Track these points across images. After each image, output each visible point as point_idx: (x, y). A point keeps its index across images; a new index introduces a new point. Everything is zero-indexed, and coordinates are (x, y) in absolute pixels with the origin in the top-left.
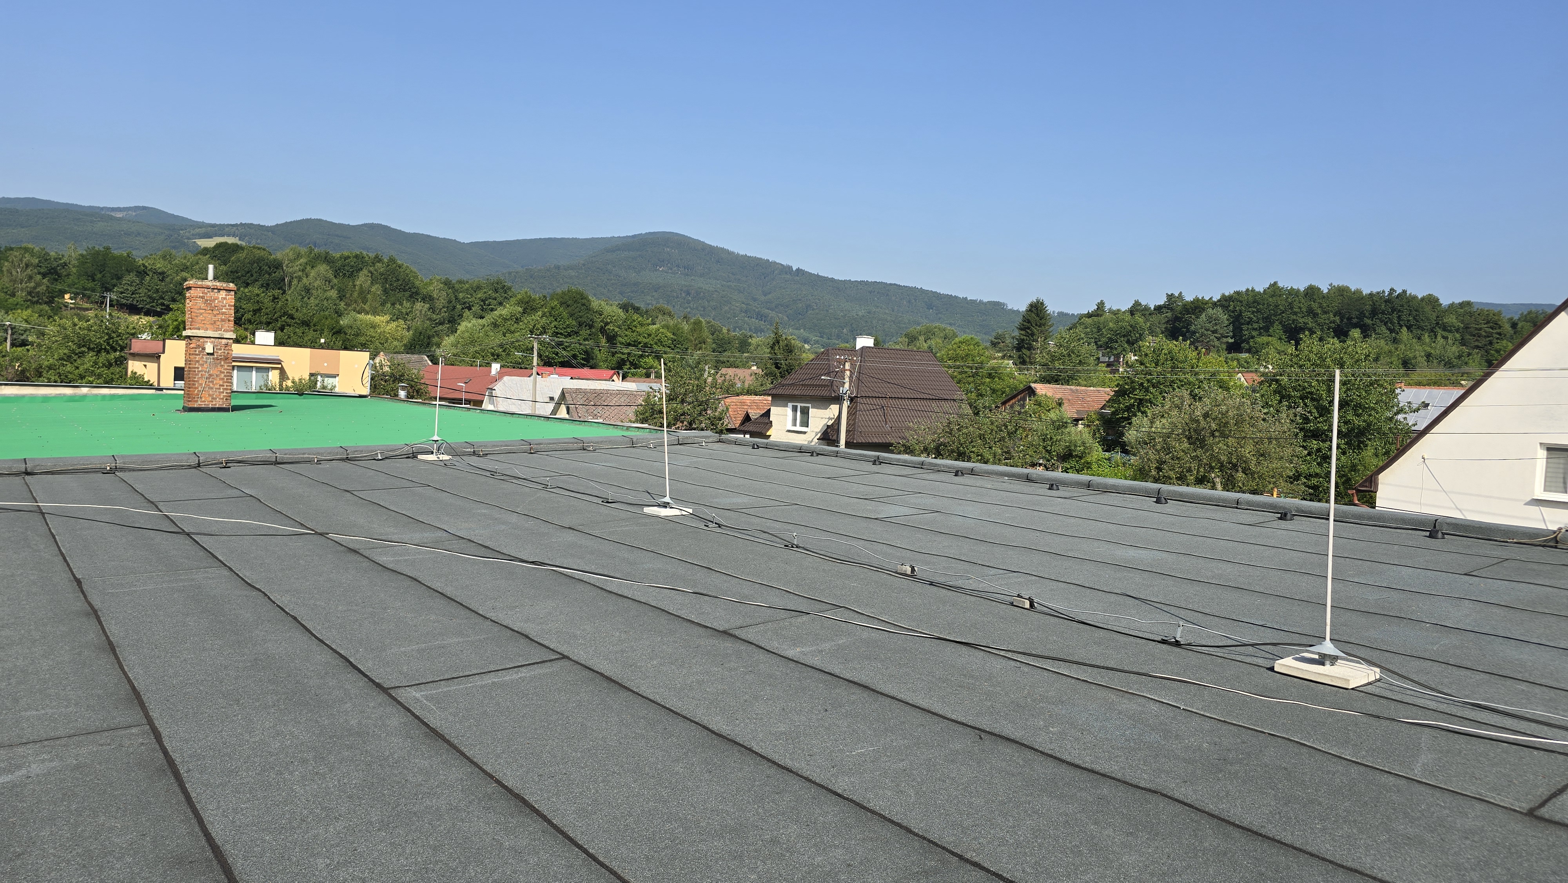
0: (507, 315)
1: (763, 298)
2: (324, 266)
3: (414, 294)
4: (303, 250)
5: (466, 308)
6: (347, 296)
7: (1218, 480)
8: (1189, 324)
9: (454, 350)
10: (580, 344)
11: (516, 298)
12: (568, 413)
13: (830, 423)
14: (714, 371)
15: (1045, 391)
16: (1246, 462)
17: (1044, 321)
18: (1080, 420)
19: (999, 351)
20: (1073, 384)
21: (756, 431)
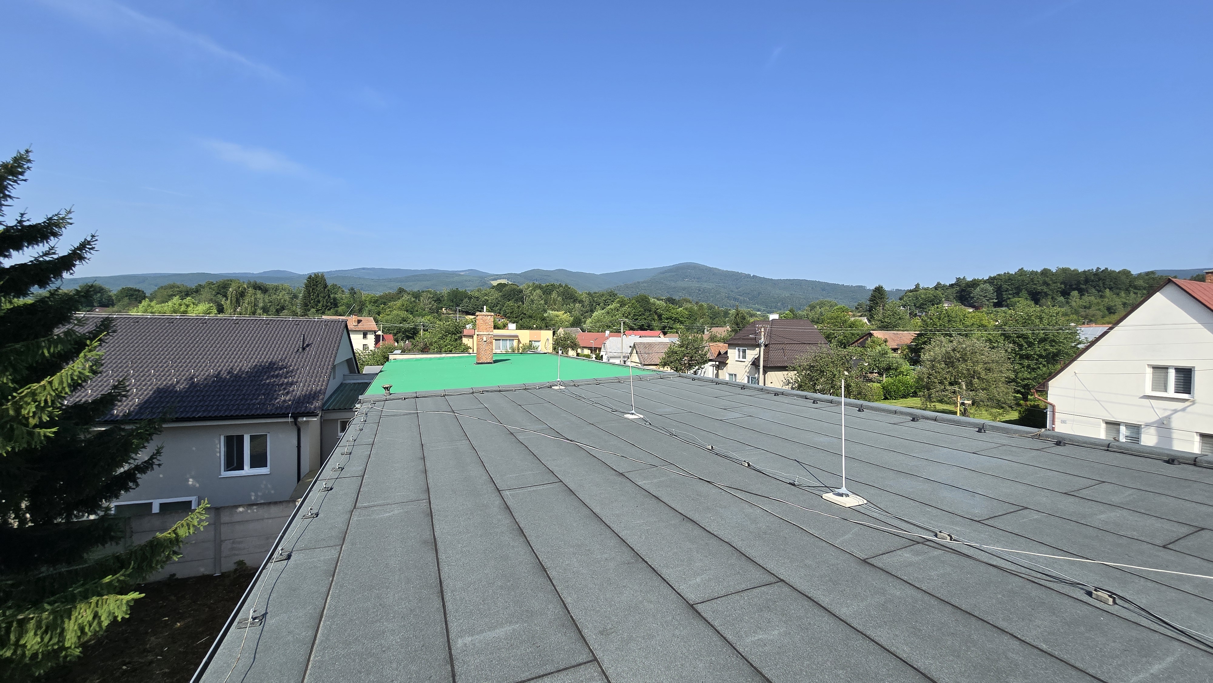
0: (613, 308)
1: (736, 290)
2: (539, 290)
3: (575, 300)
4: (531, 284)
5: (598, 304)
6: (548, 302)
7: (963, 383)
8: (970, 293)
9: (591, 325)
10: (645, 319)
11: (618, 299)
12: (637, 353)
13: (756, 357)
14: (709, 329)
15: (878, 334)
16: (979, 374)
17: (883, 296)
18: (897, 349)
19: (859, 312)
20: (896, 330)
21: (721, 361)
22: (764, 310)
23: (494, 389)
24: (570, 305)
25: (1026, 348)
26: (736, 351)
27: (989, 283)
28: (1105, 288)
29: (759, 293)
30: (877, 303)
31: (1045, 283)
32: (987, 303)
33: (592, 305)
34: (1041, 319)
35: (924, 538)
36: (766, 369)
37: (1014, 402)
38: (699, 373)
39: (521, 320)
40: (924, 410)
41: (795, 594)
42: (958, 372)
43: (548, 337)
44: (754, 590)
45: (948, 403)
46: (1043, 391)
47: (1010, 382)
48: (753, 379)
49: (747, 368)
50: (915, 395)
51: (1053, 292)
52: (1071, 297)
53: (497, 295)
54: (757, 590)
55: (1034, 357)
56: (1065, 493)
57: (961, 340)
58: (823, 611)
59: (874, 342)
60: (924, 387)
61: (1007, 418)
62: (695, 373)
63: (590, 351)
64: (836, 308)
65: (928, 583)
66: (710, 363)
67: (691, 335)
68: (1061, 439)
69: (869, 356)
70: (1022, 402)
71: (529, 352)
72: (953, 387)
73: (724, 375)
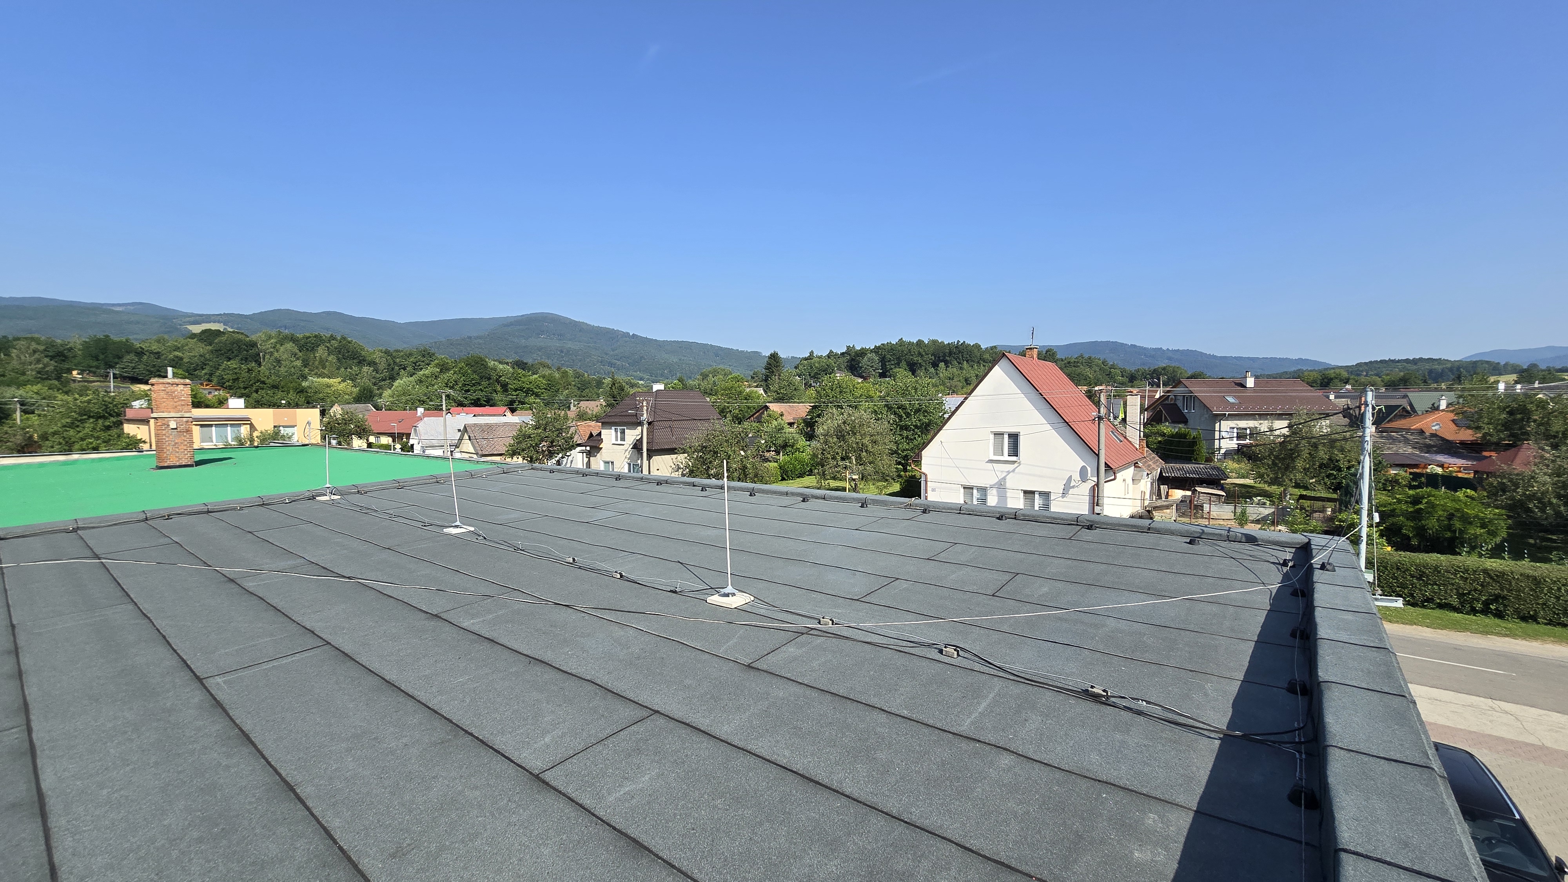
0: (428, 374)
1: (612, 353)
2: (291, 343)
3: (362, 361)
4: (273, 333)
5: (403, 368)
6: (310, 364)
7: (853, 457)
8: (859, 363)
9: (391, 399)
10: (482, 391)
11: (436, 361)
12: (470, 439)
13: (638, 438)
14: (576, 403)
15: (775, 407)
16: (867, 446)
17: (778, 364)
18: (793, 423)
19: (755, 382)
20: (791, 402)
21: (593, 445)
22: (648, 379)
23: (195, 509)
24: (351, 368)
25: (905, 419)
26: (613, 431)
27: (875, 352)
28: (964, 360)
29: (642, 358)
30: (773, 372)
31: (920, 354)
32: (874, 373)
33: (393, 369)
34: (916, 389)
35: (808, 627)
36: (651, 453)
37: (895, 474)
38: (564, 463)
39: (257, 392)
40: (818, 489)
41: (672, 724)
42: (848, 446)
43: (309, 419)
44: (621, 733)
45: (841, 480)
46: (918, 462)
47: (892, 454)
48: (635, 467)
49: (627, 453)
50: (811, 473)
51: (926, 364)
52: (939, 369)
53: (202, 349)
54: (625, 732)
55: (911, 428)
56: (928, 559)
57: (850, 412)
58: (701, 735)
59: (770, 416)
60: (818, 464)
61: (891, 490)
62: (559, 463)
63: (390, 439)
64: (730, 377)
65: (810, 675)
66: (579, 449)
67: (551, 412)
68: (926, 507)
69: (766, 432)
70: (902, 473)
71: (272, 444)
72: (844, 462)
73: (598, 463)
